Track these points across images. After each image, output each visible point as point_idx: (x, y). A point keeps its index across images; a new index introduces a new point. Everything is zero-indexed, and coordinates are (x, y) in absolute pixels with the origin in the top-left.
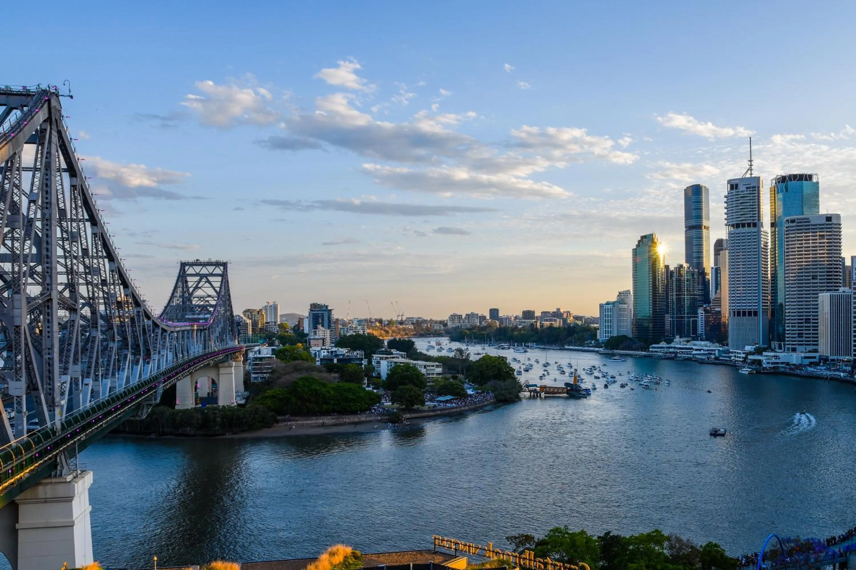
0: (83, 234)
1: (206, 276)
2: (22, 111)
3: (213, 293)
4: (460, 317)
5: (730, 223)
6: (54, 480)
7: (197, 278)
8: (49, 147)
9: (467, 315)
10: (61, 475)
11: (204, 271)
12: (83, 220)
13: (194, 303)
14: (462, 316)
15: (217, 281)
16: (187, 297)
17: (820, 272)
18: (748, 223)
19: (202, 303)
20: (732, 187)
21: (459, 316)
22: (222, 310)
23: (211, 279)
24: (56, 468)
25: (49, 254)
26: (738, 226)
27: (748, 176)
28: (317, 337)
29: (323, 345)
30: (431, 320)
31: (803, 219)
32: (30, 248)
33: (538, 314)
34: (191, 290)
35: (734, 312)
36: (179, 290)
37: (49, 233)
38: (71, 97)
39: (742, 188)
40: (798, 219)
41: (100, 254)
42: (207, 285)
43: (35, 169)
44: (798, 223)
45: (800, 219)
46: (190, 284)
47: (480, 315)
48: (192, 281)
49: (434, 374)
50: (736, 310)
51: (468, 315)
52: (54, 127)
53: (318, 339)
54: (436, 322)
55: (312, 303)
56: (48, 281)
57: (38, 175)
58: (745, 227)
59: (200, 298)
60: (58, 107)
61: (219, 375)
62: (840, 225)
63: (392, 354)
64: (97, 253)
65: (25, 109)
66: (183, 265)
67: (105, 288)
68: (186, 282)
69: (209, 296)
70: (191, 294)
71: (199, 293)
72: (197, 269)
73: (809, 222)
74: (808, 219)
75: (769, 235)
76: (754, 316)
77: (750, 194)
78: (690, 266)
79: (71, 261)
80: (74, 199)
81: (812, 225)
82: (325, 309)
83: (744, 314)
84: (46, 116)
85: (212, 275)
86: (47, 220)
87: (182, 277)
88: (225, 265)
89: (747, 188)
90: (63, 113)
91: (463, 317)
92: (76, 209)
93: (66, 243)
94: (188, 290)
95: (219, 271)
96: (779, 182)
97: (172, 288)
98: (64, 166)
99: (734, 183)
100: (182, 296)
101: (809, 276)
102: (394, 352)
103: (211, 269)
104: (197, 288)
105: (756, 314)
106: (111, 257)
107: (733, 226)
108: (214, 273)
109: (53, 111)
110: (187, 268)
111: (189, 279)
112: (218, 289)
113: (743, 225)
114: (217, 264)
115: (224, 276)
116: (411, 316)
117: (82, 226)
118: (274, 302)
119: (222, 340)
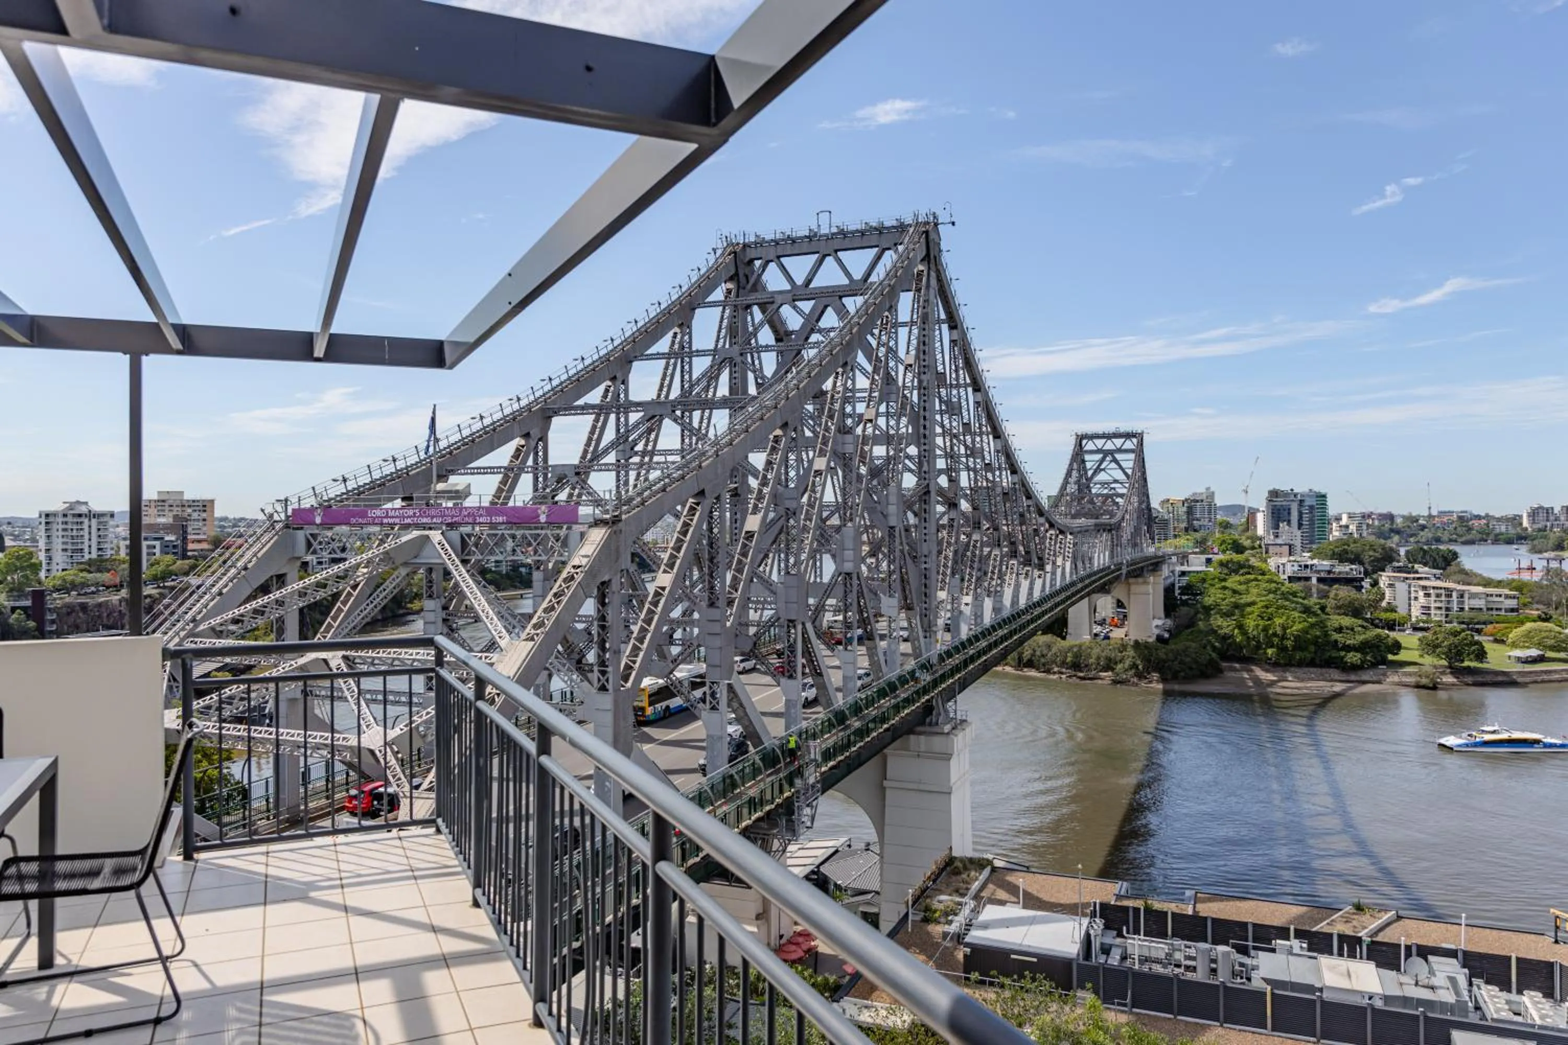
0: (964, 403)
1: (1111, 452)
2: (896, 251)
3: (1119, 475)
4: (1548, 511)
6: (927, 729)
7: (1099, 457)
8: (927, 294)
10: (937, 724)
11: (1109, 446)
12: (966, 386)
13: (1094, 491)
14: (1552, 509)
15: (1128, 461)
16: (1084, 485)
19: (1106, 491)
21: (1547, 509)
22: (1135, 499)
23: (1119, 456)
24: (931, 714)
25: (927, 433)
28: (1279, 541)
29: (1290, 554)
30: (1487, 516)
32: (907, 427)
34: (1090, 473)
36: (1075, 474)
37: (927, 405)
38: (953, 224)
41: (984, 429)
42: (1113, 465)
43: (913, 323)
46: (1088, 465)
48: (1091, 461)
49: (1500, 609)
52: (932, 266)
53: (1281, 545)
54: (1499, 520)
55: (1271, 488)
56: (925, 468)
57: (915, 331)
59: (1104, 484)
60: (937, 240)
61: (1129, 594)
63: (1417, 572)
64: (980, 428)
65: (901, 248)
66: (1080, 438)
67: (990, 476)
68: (1083, 461)
69: (1116, 481)
70: (1089, 480)
71: (1102, 477)
72: (1100, 443)
79: (951, 441)
80: (954, 358)
82: (1292, 498)
84: (924, 253)
85: (1120, 450)
86: (922, 389)
87: (1078, 455)
88: (1139, 436)
90: (943, 246)
91: (1556, 511)
92: (957, 371)
93: (946, 416)
94: (1086, 473)
95: (1130, 444)
97: (1065, 471)
98: (943, 316)
100: (1078, 482)
102: (1420, 570)
103: (1118, 442)
104: (1098, 470)
106: (997, 434)
108: (1124, 447)
109: (931, 245)
110: (1084, 442)
111: (1087, 457)
112: (1129, 472)
114: (1128, 436)
115: (1139, 452)
116: (1447, 509)
117: (963, 393)
118: (1208, 489)
119: (1135, 545)
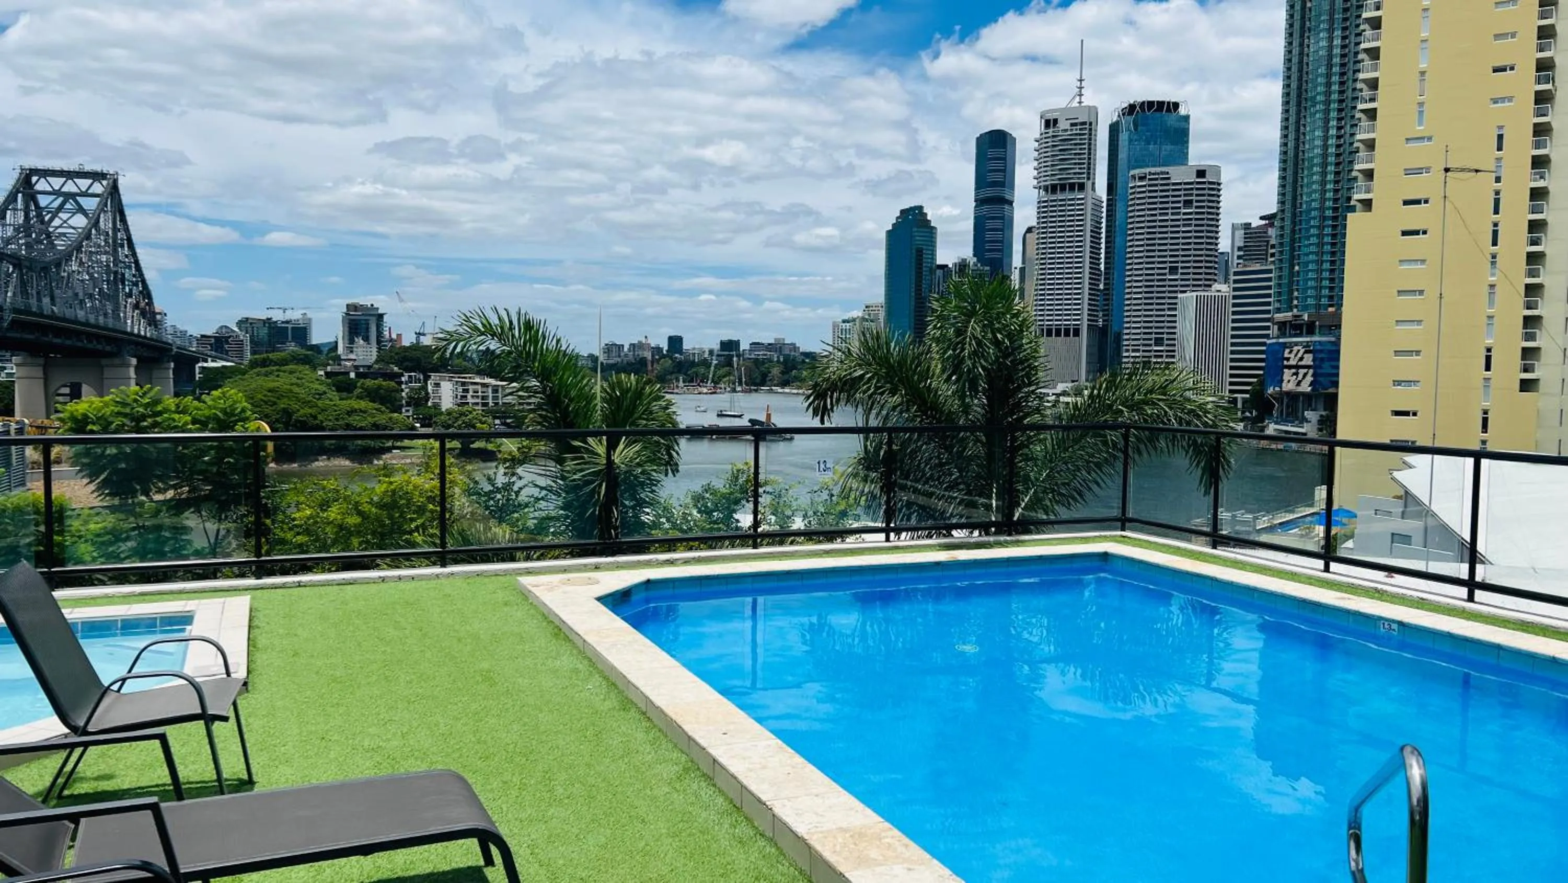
1: (74, 196)
5: (1042, 184)
7: (57, 199)
9: (631, 345)
11: (70, 187)
14: (623, 346)
17: (1183, 262)
18: (1070, 184)
20: (1048, 124)
21: (619, 346)
23: (83, 201)
26: (1053, 189)
27: (1075, 104)
31: (1158, 174)
33: (744, 346)
35: (1043, 330)
39: (1063, 125)
40: (1150, 173)
44: (1150, 179)
45: (1154, 174)
47: (653, 345)
50: (1045, 327)
51: (633, 346)
55: (350, 304)
58: (1065, 190)
62: (1219, 184)
66: (26, 173)
72: (57, 182)
73: (1169, 178)
74: (1168, 173)
75: (1104, 205)
76: (1074, 336)
77: (1076, 134)
78: (978, 261)
81: (1174, 184)
82: (374, 312)
83: (1058, 334)
85: (85, 194)
88: (113, 178)
89: (1072, 125)
91: (625, 348)
95: (99, 187)
96: (1124, 114)
99: (1050, 116)
101: (1165, 268)
103: (84, 183)
105: (1077, 333)
107: (1046, 189)
108: (89, 191)
110: (34, 179)
111: (41, 199)
113: (1063, 188)
114: (97, 176)
115: (114, 198)
